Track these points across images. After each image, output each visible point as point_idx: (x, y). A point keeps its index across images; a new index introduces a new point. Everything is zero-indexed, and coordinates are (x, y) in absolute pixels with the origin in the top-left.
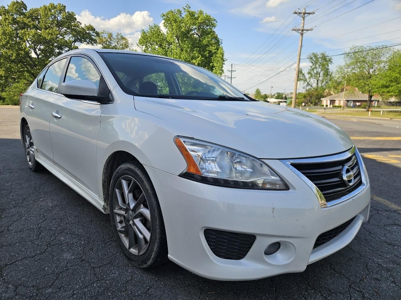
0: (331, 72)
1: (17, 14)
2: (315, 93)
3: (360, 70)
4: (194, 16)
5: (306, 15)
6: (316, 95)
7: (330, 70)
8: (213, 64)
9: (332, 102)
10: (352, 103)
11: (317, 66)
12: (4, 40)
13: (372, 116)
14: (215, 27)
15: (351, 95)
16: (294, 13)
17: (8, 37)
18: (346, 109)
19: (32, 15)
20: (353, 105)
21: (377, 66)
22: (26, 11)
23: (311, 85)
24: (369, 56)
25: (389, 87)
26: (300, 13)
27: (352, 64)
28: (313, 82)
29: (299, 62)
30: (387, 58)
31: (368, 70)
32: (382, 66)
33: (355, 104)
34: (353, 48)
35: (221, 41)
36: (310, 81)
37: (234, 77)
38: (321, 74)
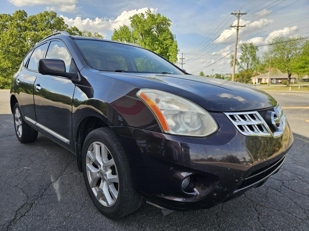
0: (258, 57)
1: (19, 20)
2: (246, 74)
3: (281, 56)
4: (154, 18)
5: (240, 15)
6: (247, 75)
7: (257, 56)
8: (169, 54)
9: (259, 80)
10: (275, 80)
11: (247, 53)
12: (12, 40)
13: (292, 91)
14: (170, 26)
15: (275, 75)
16: (231, 14)
17: (14, 37)
18: (271, 85)
19: (31, 20)
20: (276, 82)
21: (294, 52)
22: (26, 17)
23: (242, 67)
24: (287, 44)
25: (305, 68)
26: (236, 14)
27: (274, 51)
28: (244, 65)
29: (236, 51)
30: (301, 46)
31: (287, 55)
32: (298, 52)
33: (277, 81)
34: (275, 39)
35: (174, 36)
36: (242, 64)
37: (184, 63)
38: (250, 59)
